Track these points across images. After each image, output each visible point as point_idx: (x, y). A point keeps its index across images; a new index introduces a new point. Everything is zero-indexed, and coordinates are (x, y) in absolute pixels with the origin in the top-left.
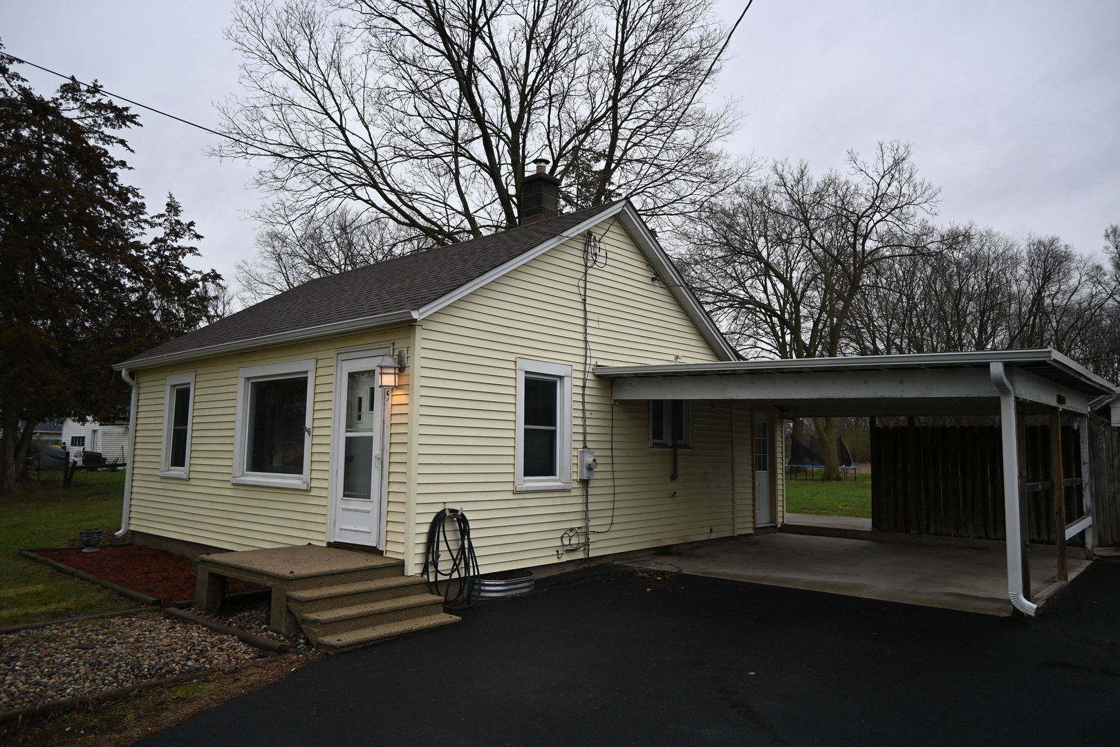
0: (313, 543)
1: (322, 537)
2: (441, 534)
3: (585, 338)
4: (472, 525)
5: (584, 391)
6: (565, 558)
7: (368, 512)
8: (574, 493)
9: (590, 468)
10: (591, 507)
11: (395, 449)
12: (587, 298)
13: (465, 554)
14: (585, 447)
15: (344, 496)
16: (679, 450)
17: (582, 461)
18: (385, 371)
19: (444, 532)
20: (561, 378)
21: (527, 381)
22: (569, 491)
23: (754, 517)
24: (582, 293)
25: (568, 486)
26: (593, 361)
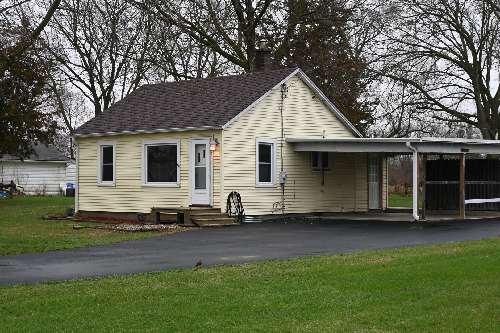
0: (183, 206)
1: (187, 204)
2: (232, 200)
3: (282, 127)
4: (242, 198)
5: (282, 148)
6: (275, 213)
7: (206, 193)
8: (278, 188)
9: (284, 179)
10: (285, 194)
11: (215, 171)
12: (283, 111)
13: (239, 208)
14: (282, 171)
15: (195, 188)
16: (325, 172)
17: (281, 176)
18: (212, 145)
19: (233, 199)
20: (273, 144)
21: (260, 146)
22: (276, 187)
23: (368, 204)
24: (281, 109)
25: (276, 186)
26: (286, 136)
